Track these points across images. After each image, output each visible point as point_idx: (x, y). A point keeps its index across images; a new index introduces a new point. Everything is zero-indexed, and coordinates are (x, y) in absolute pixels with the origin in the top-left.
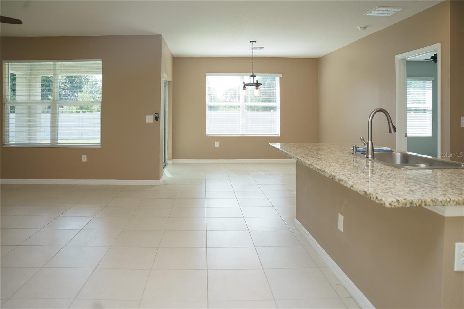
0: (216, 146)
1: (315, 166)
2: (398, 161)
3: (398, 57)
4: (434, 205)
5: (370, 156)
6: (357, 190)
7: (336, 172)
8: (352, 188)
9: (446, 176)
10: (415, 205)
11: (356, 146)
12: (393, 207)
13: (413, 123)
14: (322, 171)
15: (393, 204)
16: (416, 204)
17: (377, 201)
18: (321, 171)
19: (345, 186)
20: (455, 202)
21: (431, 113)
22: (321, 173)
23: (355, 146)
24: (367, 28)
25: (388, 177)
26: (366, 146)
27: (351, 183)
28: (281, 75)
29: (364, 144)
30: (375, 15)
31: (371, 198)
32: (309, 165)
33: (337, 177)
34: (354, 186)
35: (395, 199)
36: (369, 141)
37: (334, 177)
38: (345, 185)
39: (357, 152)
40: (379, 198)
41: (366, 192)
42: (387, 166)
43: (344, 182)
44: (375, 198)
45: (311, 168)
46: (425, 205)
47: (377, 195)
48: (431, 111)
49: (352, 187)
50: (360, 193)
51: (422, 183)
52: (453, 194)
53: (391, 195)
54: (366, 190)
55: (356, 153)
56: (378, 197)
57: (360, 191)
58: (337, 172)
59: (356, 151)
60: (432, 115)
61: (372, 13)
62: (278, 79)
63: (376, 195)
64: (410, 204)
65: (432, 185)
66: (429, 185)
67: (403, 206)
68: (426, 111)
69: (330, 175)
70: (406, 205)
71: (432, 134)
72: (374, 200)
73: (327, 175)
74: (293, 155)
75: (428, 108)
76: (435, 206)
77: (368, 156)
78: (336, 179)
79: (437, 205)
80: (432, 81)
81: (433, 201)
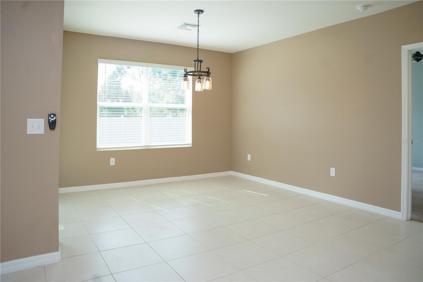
0: (111, 164)
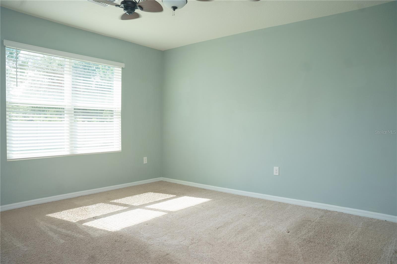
13: (87, 138)
21: (120, 117)
48: (120, 114)
60: (120, 119)
68: (113, 113)
71: (121, 148)
75: (116, 109)
80: (122, 68)
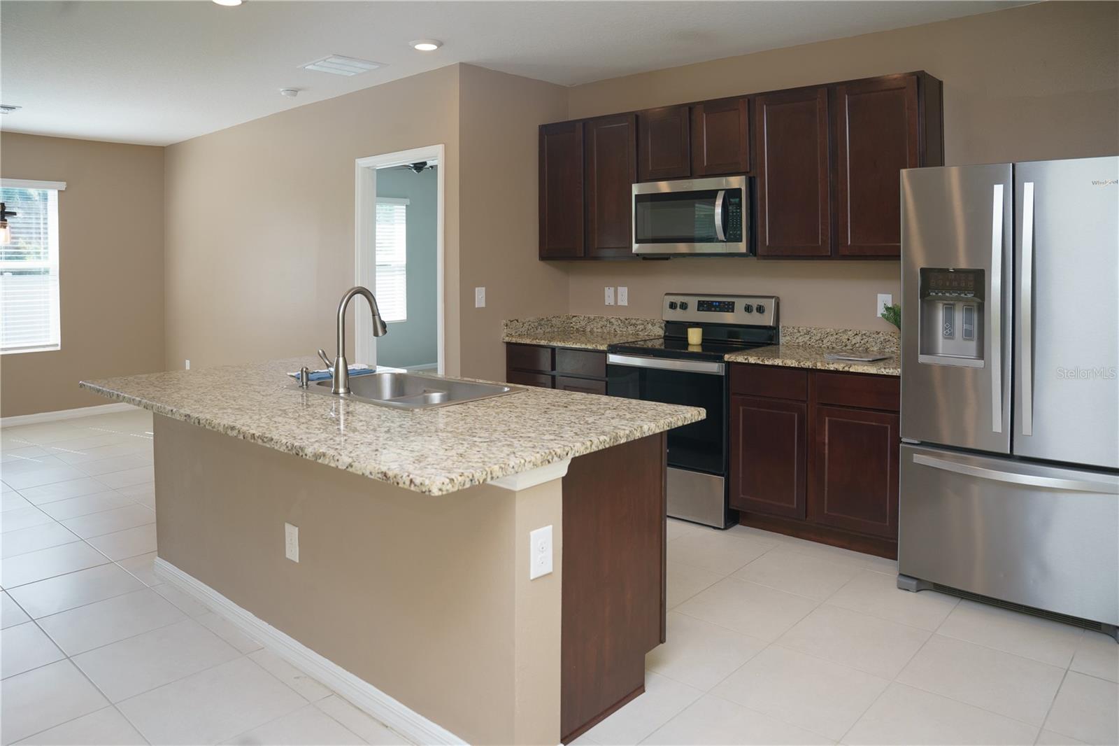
1: (244, 429)
2: (387, 392)
3: (362, 163)
4: (503, 475)
5: (342, 390)
6: (364, 471)
7: (299, 438)
8: (350, 469)
9: (494, 414)
10: (477, 483)
11: (307, 369)
12: (444, 493)
14: (265, 440)
15: (444, 488)
16: (478, 480)
17: (413, 488)
18: (263, 440)
19: (333, 467)
20: (532, 464)
22: (265, 444)
23: (304, 370)
24: (299, 93)
25: (402, 433)
26: (332, 370)
27: (345, 460)
28: (63, 186)
29: (326, 364)
30: (324, 70)
31: (398, 483)
32: (226, 428)
33: (309, 451)
34: (355, 464)
35: (448, 478)
36: (338, 357)
37: (300, 451)
38: (333, 465)
39: (309, 383)
40: (418, 481)
41: (385, 475)
42: (387, 409)
43: (329, 458)
44: (408, 483)
45: (231, 435)
46: (492, 478)
47: (411, 476)
48: (404, 269)
49: (349, 467)
50: (372, 477)
51: (468, 437)
52: (523, 448)
53: (433, 470)
54: (384, 469)
55: (307, 385)
56: (414, 480)
57: (371, 473)
58: (301, 439)
59: (308, 380)
60: (405, 276)
61: (318, 65)
62: (53, 195)
63: (408, 476)
64: (470, 483)
65: (485, 438)
66: (480, 437)
67: (460, 488)
69: (290, 448)
70: (464, 485)
71: (406, 316)
72: (406, 486)
73: (280, 448)
74: (170, 408)
76: (506, 476)
77: (338, 391)
78: (306, 455)
79: (509, 475)
80: (406, 206)
81: (502, 468)
